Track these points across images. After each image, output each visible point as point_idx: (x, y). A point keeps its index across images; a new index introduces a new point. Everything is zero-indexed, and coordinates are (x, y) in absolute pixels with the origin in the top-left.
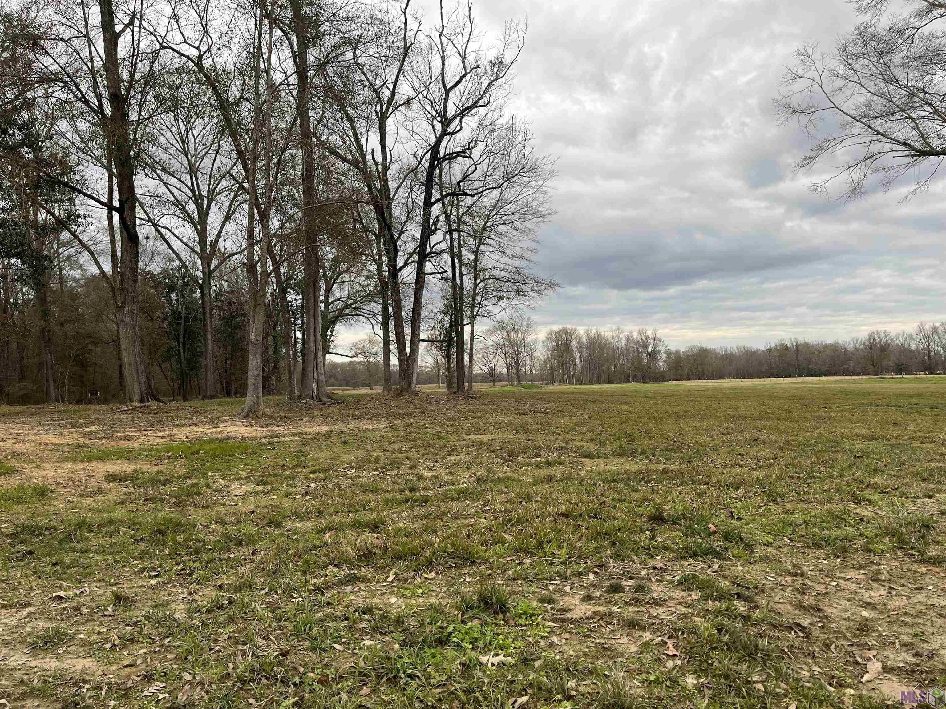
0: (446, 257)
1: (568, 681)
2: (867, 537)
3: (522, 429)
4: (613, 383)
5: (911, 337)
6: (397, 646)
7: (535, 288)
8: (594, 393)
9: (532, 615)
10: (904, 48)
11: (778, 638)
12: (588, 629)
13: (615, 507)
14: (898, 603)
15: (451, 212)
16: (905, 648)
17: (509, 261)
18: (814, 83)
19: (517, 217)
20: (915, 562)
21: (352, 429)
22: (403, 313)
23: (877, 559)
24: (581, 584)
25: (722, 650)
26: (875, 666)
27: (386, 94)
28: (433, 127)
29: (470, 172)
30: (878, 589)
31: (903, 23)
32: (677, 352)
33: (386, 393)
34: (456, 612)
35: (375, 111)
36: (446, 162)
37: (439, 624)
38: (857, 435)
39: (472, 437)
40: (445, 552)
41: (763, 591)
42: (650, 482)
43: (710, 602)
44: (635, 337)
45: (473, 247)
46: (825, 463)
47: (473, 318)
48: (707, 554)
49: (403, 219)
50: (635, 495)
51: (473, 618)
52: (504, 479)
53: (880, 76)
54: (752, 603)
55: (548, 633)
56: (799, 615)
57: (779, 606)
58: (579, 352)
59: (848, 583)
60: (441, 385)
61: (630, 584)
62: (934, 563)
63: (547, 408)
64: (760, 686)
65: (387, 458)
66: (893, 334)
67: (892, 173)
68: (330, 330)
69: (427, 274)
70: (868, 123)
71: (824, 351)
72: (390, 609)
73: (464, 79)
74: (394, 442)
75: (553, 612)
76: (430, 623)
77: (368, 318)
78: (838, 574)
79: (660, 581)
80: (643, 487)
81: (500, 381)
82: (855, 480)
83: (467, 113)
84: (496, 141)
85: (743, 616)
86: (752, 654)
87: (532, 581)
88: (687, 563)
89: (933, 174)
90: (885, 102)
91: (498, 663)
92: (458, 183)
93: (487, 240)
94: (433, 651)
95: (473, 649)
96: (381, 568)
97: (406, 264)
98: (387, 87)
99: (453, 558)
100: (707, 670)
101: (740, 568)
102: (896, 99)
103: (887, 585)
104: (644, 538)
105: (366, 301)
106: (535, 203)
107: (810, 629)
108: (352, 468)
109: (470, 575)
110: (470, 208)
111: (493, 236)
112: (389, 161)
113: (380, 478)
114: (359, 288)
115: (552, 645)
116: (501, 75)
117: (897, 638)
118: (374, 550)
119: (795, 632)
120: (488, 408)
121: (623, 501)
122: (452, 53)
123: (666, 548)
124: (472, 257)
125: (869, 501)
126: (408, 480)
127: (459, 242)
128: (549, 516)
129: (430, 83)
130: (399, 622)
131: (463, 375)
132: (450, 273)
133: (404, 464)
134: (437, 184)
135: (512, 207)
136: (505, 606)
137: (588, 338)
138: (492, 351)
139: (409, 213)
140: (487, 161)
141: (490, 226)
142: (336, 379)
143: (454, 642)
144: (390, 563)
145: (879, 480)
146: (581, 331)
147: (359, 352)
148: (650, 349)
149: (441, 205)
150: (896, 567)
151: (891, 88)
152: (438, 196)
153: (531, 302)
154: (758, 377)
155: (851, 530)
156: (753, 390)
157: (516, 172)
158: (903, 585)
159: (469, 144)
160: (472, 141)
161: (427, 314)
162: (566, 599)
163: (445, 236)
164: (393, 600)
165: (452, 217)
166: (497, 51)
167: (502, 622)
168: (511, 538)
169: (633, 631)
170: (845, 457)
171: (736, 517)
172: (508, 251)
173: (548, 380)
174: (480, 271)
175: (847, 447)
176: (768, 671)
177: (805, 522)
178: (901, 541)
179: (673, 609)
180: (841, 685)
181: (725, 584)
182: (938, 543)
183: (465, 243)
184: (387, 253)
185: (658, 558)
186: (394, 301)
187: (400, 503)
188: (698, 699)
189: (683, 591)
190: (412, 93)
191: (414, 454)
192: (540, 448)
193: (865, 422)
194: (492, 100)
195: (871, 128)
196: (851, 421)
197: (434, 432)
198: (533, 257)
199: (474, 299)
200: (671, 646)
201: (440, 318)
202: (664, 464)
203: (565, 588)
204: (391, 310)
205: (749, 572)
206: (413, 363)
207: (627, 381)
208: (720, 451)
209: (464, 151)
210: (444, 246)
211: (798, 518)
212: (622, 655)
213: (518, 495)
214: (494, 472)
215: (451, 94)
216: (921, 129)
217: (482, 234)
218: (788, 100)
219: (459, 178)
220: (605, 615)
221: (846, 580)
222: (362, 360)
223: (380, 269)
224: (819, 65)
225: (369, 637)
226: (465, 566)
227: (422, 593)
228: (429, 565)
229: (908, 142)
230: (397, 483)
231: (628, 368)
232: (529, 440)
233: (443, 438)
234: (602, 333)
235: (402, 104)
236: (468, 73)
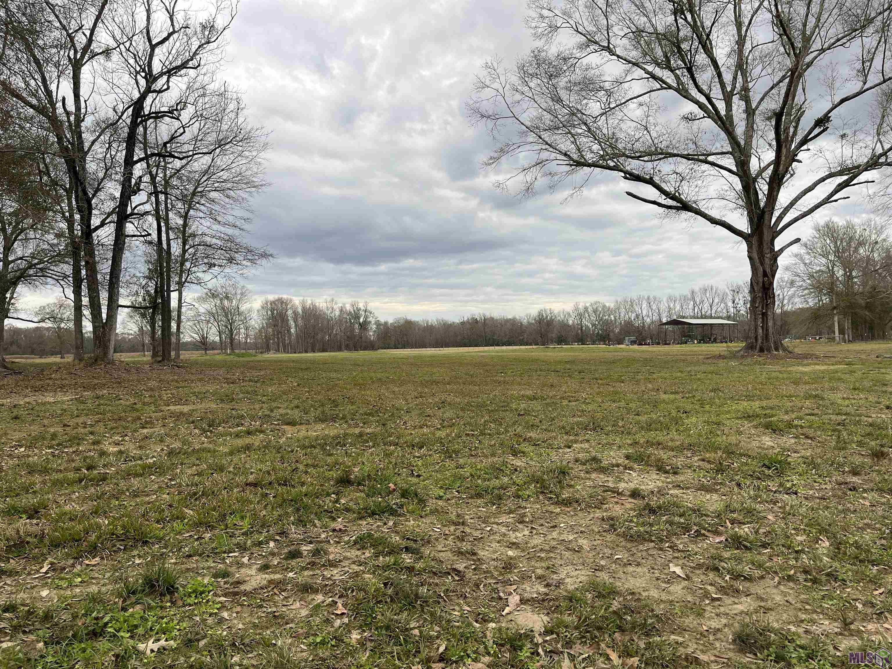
0: (151, 219)
1: (232, 656)
2: (518, 485)
3: (229, 399)
4: (327, 351)
5: (569, 314)
6: (41, 645)
7: (248, 257)
8: (307, 361)
9: (202, 593)
10: (567, 74)
11: (437, 585)
12: (261, 599)
13: (306, 472)
14: (537, 541)
15: (157, 174)
16: (539, 581)
17: (222, 229)
18: (498, 94)
19: (229, 185)
20: (552, 504)
21: (29, 403)
22: (99, 277)
23: (524, 504)
24: (260, 553)
25: (386, 602)
26: (514, 599)
27: (81, 40)
28: (137, 83)
29: (178, 134)
30: (523, 530)
31: (567, 52)
32: (386, 323)
33: (77, 361)
34: (117, 600)
35: (68, 56)
36: (151, 120)
37: (94, 615)
38: (523, 396)
39: (172, 408)
40: (113, 534)
41: (429, 542)
42: (345, 446)
43: (381, 558)
44: (348, 309)
45: (182, 211)
46: (494, 421)
47: (181, 285)
48: (384, 512)
49: (101, 175)
50: (329, 460)
51: (137, 603)
52: (198, 451)
53: (549, 95)
54: (417, 554)
55: (218, 609)
56: (457, 560)
57: (441, 554)
58: (295, 322)
59: (500, 527)
60: (146, 353)
61: (309, 548)
62: (566, 504)
63: (257, 377)
64: (416, 632)
65: (66, 434)
66: (556, 312)
67: (556, 178)
68: (10, 292)
69: (128, 236)
70: (539, 133)
71: (505, 324)
72: (39, 604)
73: (171, 38)
74: (77, 416)
75: (226, 586)
76: (85, 615)
77: (57, 280)
78: (493, 520)
79: (338, 542)
80: (339, 450)
81: (213, 349)
82: (516, 435)
83: (175, 73)
84: (207, 106)
85: (407, 568)
86: (412, 603)
87: (208, 556)
88: (365, 523)
89: (586, 183)
90: (552, 118)
91: (159, 649)
92: (165, 144)
93: (197, 205)
94: (83, 646)
95: (132, 637)
96: (34, 558)
97: (103, 224)
98: (83, 33)
99: (123, 540)
100: (371, 623)
101: (412, 522)
102: (560, 116)
103: (530, 525)
104: (328, 503)
105: (54, 261)
106: (249, 173)
107: (464, 572)
108: (21, 446)
109: (140, 557)
110: (178, 171)
111: (204, 202)
112: (83, 111)
113: (54, 456)
114: (46, 246)
115: (221, 621)
116: (213, 40)
117: (534, 572)
118: (28, 539)
119: (452, 577)
120: (193, 377)
121: (315, 466)
122: (159, 8)
123: (348, 510)
124: (181, 222)
125: (523, 452)
126: (87, 457)
127: (166, 204)
128: (237, 486)
129: (133, 36)
130: (47, 617)
131: (170, 343)
132: (155, 236)
133: (86, 440)
134: (141, 142)
135: (225, 175)
136: (172, 587)
137: (304, 309)
138: (204, 319)
139: (107, 170)
140: (197, 124)
141: (201, 192)
142: (19, 346)
143: (110, 632)
144: (45, 551)
145: (532, 434)
146: (297, 301)
147: (48, 316)
148: (361, 320)
149: (145, 165)
150: (538, 509)
151: (557, 106)
152: (143, 156)
153: (245, 271)
154: (453, 346)
155: (506, 479)
156: (447, 357)
157: (229, 140)
158: (542, 525)
159: (177, 105)
160: (180, 102)
161: (128, 278)
162: (243, 570)
163: (149, 198)
164: (45, 593)
165: (158, 178)
166: (209, 15)
167: (169, 604)
168: (192, 512)
169: (306, 595)
170: (511, 415)
171: (416, 474)
172: (219, 218)
173: (263, 348)
174: (189, 237)
175: (514, 406)
176: (425, 616)
177: (471, 475)
178: (543, 487)
179: (347, 569)
180: (485, 620)
181: (396, 539)
182: (571, 486)
183: (173, 206)
184: (79, 211)
185: (339, 520)
186: (87, 263)
187: (71, 483)
188: (360, 653)
189: (358, 550)
190: (112, 44)
191: (100, 428)
192: (242, 417)
193: (529, 384)
194: (202, 63)
195: (541, 138)
196: (520, 384)
197: (128, 403)
198: (246, 226)
199: (182, 264)
200: (340, 605)
201: (144, 283)
202: (362, 427)
203: (243, 560)
204: (84, 272)
205: (419, 526)
206: (110, 330)
207: (340, 349)
208: (413, 413)
209: (171, 112)
210: (148, 207)
211: (466, 471)
212: (292, 621)
213: (210, 467)
214: (190, 444)
215: (157, 50)
216: (578, 143)
217: (192, 198)
218: (478, 105)
219: (166, 139)
220: (280, 582)
221: (498, 524)
222: (51, 325)
223: (71, 227)
224: (502, 78)
225: (8, 638)
226: (136, 547)
227: (81, 582)
228: (93, 550)
229: (568, 153)
230: (73, 461)
231: (341, 337)
232: (233, 409)
233: (137, 410)
234: (317, 304)
235: (100, 53)
236: (176, 32)
